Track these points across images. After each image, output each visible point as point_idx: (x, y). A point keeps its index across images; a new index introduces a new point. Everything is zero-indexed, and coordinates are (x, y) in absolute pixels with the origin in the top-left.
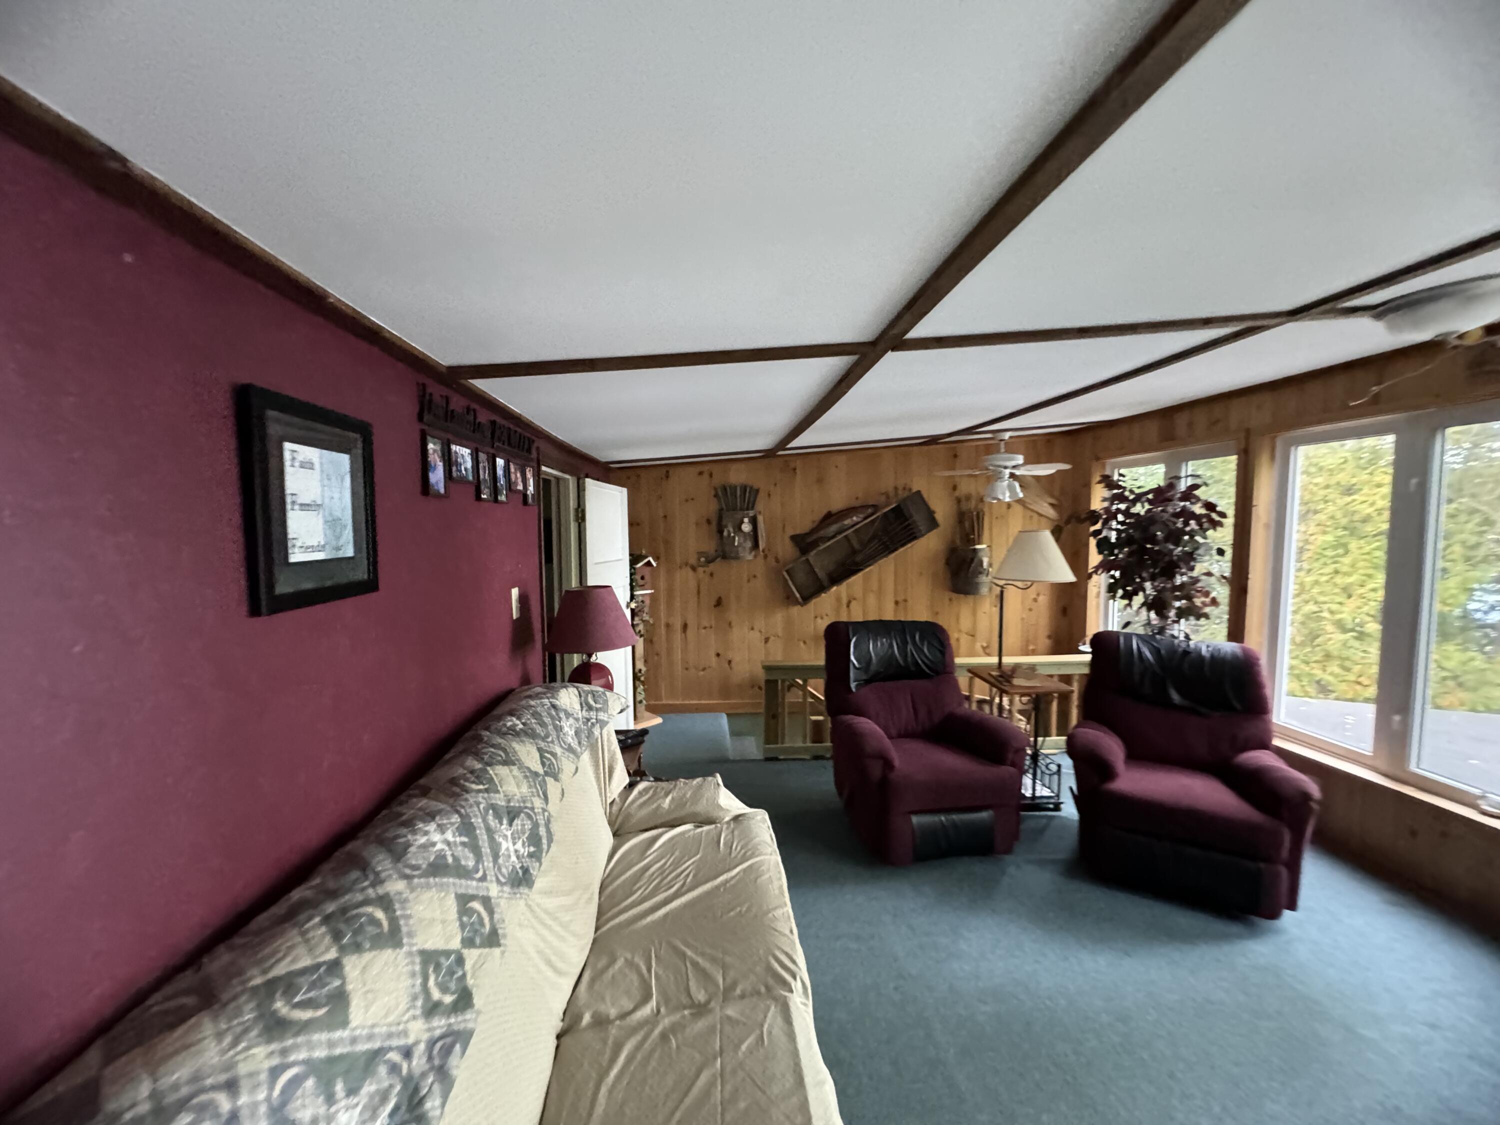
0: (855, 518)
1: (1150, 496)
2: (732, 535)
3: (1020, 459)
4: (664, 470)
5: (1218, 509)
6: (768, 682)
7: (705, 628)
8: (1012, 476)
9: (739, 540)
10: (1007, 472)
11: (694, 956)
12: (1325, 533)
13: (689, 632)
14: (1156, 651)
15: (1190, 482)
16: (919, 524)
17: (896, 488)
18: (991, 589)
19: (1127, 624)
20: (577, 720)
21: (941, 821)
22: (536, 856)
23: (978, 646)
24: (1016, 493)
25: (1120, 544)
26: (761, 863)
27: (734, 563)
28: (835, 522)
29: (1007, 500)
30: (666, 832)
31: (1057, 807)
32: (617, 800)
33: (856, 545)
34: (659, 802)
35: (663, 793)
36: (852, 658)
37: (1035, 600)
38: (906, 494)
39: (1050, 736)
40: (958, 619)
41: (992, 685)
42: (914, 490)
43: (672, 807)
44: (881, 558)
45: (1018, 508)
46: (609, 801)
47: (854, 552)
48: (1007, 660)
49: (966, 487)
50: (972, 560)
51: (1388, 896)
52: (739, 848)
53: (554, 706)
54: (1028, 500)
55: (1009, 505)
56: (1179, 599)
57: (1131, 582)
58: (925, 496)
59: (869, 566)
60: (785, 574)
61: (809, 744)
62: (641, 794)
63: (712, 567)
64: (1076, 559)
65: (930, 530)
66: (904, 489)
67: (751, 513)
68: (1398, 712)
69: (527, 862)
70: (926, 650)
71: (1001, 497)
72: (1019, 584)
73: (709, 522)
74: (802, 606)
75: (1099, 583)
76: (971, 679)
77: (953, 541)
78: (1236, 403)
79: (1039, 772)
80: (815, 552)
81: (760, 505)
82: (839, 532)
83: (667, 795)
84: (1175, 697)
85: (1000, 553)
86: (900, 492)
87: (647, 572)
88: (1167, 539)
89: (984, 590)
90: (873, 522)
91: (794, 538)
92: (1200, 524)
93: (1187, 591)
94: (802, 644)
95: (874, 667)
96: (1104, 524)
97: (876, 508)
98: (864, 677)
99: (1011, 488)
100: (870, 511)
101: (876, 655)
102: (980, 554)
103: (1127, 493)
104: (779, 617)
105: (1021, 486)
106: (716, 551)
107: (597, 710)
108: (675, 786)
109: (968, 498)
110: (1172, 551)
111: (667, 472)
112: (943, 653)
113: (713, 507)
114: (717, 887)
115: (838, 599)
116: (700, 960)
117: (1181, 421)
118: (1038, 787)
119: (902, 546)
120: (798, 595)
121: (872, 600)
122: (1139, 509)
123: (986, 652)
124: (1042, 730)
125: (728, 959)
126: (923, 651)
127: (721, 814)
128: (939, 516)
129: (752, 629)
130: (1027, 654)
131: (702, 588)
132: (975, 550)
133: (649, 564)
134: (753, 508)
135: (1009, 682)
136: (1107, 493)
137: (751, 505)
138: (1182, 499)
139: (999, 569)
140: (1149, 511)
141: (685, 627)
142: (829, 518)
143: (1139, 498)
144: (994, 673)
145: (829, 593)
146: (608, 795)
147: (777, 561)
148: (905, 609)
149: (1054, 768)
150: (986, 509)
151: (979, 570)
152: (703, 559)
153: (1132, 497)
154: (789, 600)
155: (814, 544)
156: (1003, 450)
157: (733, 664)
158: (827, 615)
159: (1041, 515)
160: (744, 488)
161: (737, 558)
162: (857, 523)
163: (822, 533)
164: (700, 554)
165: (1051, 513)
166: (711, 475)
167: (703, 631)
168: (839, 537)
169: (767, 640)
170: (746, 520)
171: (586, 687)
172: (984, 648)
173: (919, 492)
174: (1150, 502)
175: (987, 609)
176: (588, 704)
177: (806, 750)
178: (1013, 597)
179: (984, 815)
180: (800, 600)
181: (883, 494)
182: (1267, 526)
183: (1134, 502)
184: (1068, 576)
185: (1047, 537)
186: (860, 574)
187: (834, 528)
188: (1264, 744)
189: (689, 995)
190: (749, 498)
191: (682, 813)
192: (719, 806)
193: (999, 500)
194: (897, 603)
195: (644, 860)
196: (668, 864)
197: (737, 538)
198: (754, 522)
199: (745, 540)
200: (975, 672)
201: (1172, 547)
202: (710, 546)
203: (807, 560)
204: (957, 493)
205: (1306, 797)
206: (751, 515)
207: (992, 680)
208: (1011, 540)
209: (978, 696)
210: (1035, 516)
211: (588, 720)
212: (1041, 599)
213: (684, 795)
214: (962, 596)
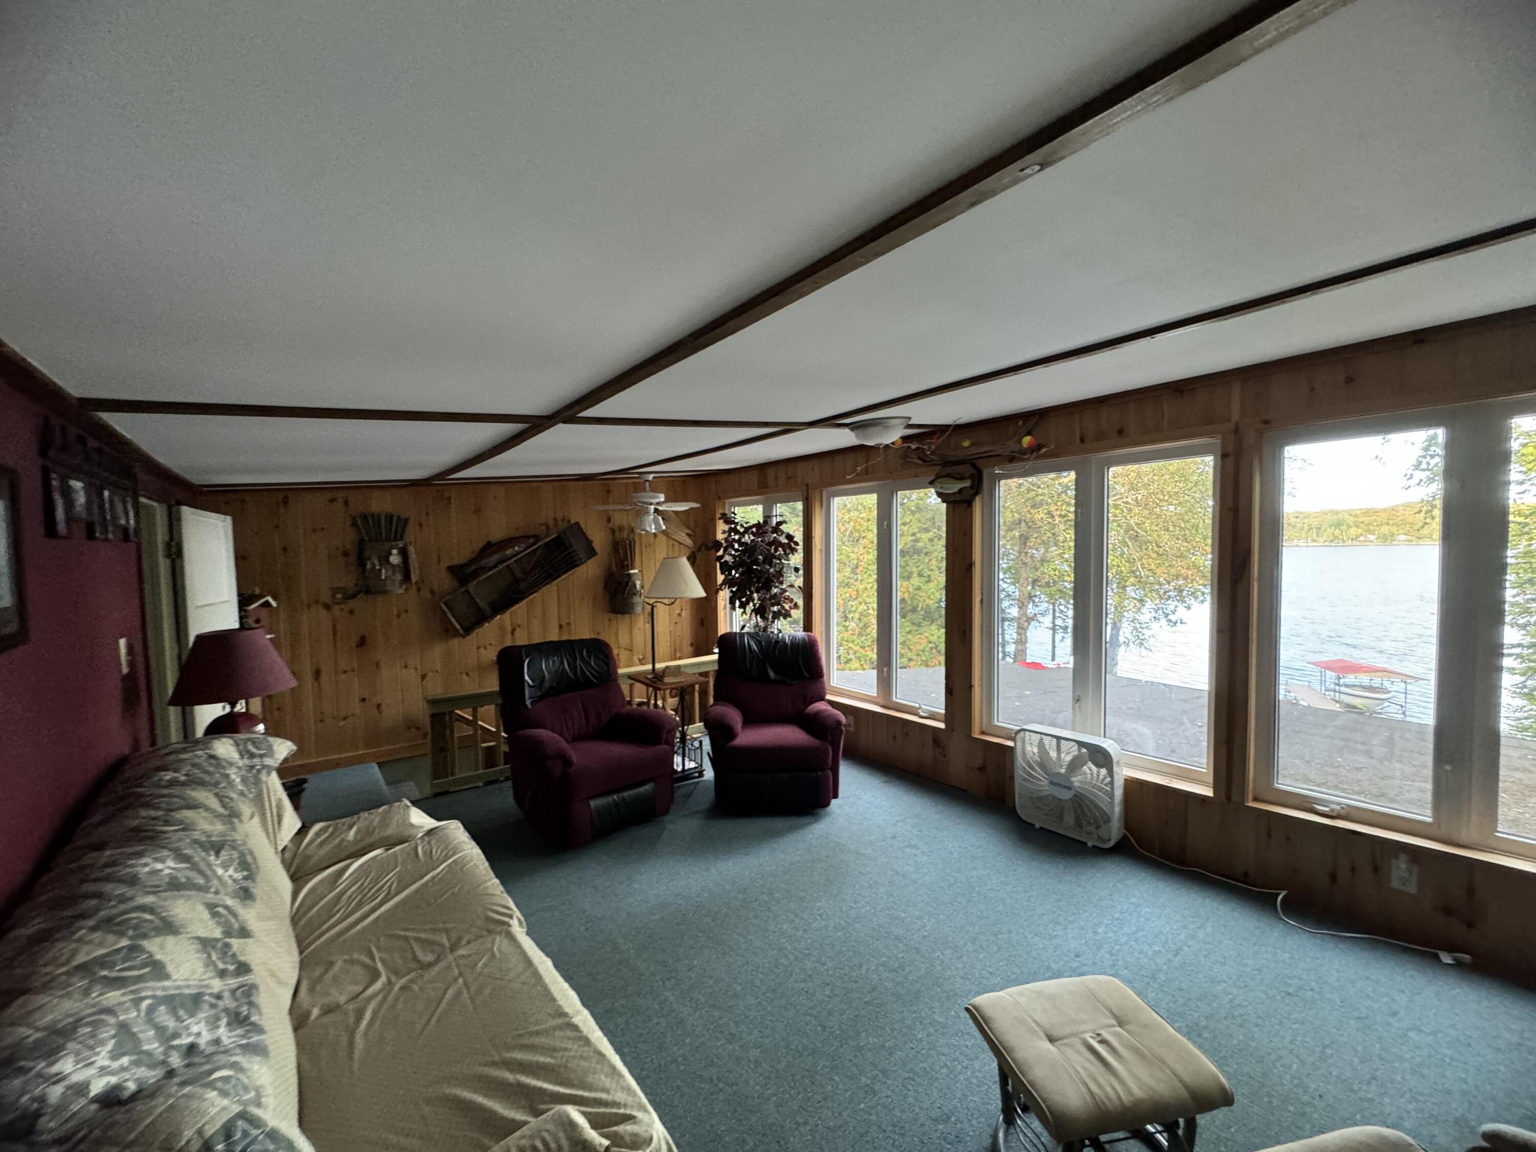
0: (516, 548)
1: (754, 530)
2: (378, 567)
3: (662, 498)
4: (281, 496)
5: (795, 539)
6: (433, 716)
7: (345, 672)
8: (656, 510)
9: (386, 573)
10: (652, 507)
11: (416, 935)
12: (869, 553)
13: (324, 678)
14: (759, 643)
15: (779, 519)
16: (579, 552)
17: (555, 519)
18: (643, 609)
19: (743, 627)
20: (239, 768)
21: (614, 800)
22: (250, 877)
23: (635, 659)
24: (661, 527)
25: (736, 566)
26: (465, 856)
27: (379, 598)
28: (494, 553)
29: (653, 531)
30: (352, 863)
31: (701, 774)
32: (290, 846)
33: (519, 575)
34: (342, 836)
35: (345, 827)
36: (527, 678)
37: (679, 615)
38: (565, 525)
39: (694, 723)
40: (617, 633)
41: (647, 685)
42: (573, 522)
43: (358, 837)
44: (545, 585)
45: (662, 537)
46: (280, 848)
47: (517, 580)
48: (660, 666)
49: (619, 519)
50: (627, 584)
51: (885, 779)
52: (439, 851)
53: (212, 757)
54: (668, 530)
55: (655, 535)
56: (773, 605)
57: (745, 595)
58: (583, 527)
59: (535, 592)
60: (442, 605)
61: (481, 771)
62: (318, 834)
63: (351, 603)
64: (706, 580)
65: (589, 558)
66: (563, 520)
67: (401, 544)
68: (886, 666)
69: (245, 884)
70: (592, 663)
71: (648, 529)
72: (666, 601)
73: (346, 554)
74: (463, 637)
75: (724, 596)
76: (631, 685)
77: (610, 568)
78: (800, 465)
79: (687, 749)
80: (474, 583)
81: (411, 534)
82: (502, 562)
83: (351, 827)
84: (772, 674)
85: (650, 576)
86: (560, 523)
87: (264, 612)
88: (764, 562)
89: (639, 609)
90: (535, 551)
91: (450, 569)
92: (784, 550)
93: (777, 600)
94: (465, 676)
95: (546, 685)
96: (725, 551)
97: (537, 538)
98: (539, 694)
99: (656, 522)
100: (532, 540)
101: (549, 673)
102: (634, 578)
103: (738, 527)
104: (437, 652)
105: (663, 519)
106: (356, 585)
107: (261, 756)
108: (359, 818)
109: (621, 529)
110: (768, 570)
111: (286, 497)
112: (608, 665)
113: (350, 537)
114: (427, 882)
115: (502, 627)
116: (423, 935)
117: (771, 473)
118: (687, 763)
119: (564, 573)
120: (458, 627)
121: (536, 626)
122: (747, 539)
123: (642, 662)
124: (687, 719)
125: (448, 926)
126: (590, 664)
127: (413, 832)
128: (597, 545)
129: (406, 667)
130: (675, 659)
131: (339, 628)
132: (629, 574)
133: (267, 604)
134: (401, 538)
135: (662, 681)
136: (726, 528)
137: (399, 535)
138: (773, 532)
139: (649, 591)
140: (752, 541)
141: (317, 674)
142: (489, 548)
143: (747, 530)
144: (649, 676)
145: (492, 622)
146: (279, 842)
147: (432, 592)
148: (570, 631)
149: (696, 744)
150: (636, 538)
151: (633, 592)
152: (339, 596)
153: (742, 530)
154: (448, 632)
155: (475, 575)
156: (648, 489)
157: (384, 706)
158: (491, 645)
159: (680, 543)
160: (390, 517)
161: (384, 592)
162: (521, 552)
163: (483, 563)
164: (335, 590)
165: (688, 541)
166: (346, 502)
167: (343, 676)
168: (501, 567)
169: (423, 677)
170: (395, 551)
171: (242, 736)
172: (640, 660)
173: (577, 523)
174: (753, 533)
175: (641, 625)
176: (248, 752)
177: (479, 777)
178: (662, 613)
179: (648, 787)
180: (461, 632)
181: (542, 525)
182: (821, 550)
183: (743, 534)
184: (701, 593)
185: (685, 563)
186: (524, 602)
187: (495, 558)
188: (822, 698)
189: (419, 962)
190: (396, 528)
191: (369, 841)
192: (412, 826)
193: (647, 531)
194: (561, 627)
195: (335, 889)
196: (366, 884)
197: (383, 571)
198: (404, 553)
199: (394, 572)
200: (634, 678)
201: (768, 567)
202: (348, 581)
203: (467, 591)
204: (611, 525)
205: (839, 723)
206: (401, 546)
207: (647, 681)
208: (658, 565)
209: (638, 700)
210: (676, 544)
211: (252, 767)
212: (684, 613)
213: (371, 823)
214: (619, 616)
